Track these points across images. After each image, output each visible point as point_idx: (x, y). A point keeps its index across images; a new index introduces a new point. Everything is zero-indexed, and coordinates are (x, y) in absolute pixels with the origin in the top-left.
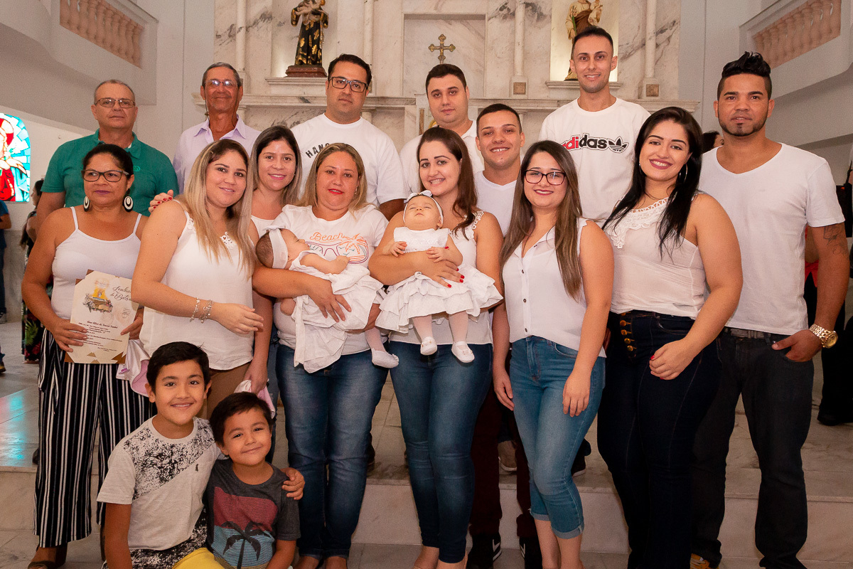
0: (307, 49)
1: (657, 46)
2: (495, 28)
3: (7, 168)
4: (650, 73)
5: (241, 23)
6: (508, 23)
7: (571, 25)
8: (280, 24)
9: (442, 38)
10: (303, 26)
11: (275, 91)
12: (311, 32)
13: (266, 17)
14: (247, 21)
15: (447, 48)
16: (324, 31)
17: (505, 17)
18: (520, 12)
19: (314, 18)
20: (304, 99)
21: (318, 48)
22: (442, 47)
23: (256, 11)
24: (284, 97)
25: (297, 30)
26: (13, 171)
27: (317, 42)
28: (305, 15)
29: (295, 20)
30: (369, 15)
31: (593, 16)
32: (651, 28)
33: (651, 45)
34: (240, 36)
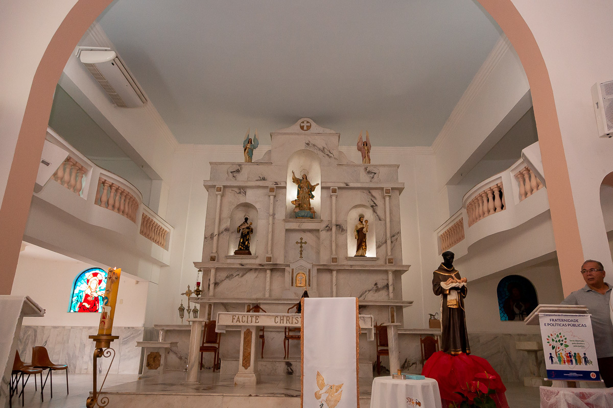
0: (243, 243)
1: (392, 242)
2: (323, 234)
3: (96, 296)
4: (389, 254)
5: (216, 233)
6: (329, 233)
7: (356, 233)
8: (232, 233)
9: (301, 239)
10: (242, 233)
11: (229, 261)
12: (246, 236)
13: (227, 230)
14: (219, 232)
15: (303, 243)
16: (251, 235)
17: (328, 230)
18: (334, 229)
19: (247, 230)
20: (242, 265)
21: (248, 242)
22: (301, 243)
23: (223, 227)
24: (233, 264)
25: (240, 235)
26: (99, 297)
27: (248, 240)
28: (243, 229)
29: (239, 231)
30: (270, 230)
31: (364, 230)
32: (388, 235)
33: (389, 242)
34: (215, 238)
